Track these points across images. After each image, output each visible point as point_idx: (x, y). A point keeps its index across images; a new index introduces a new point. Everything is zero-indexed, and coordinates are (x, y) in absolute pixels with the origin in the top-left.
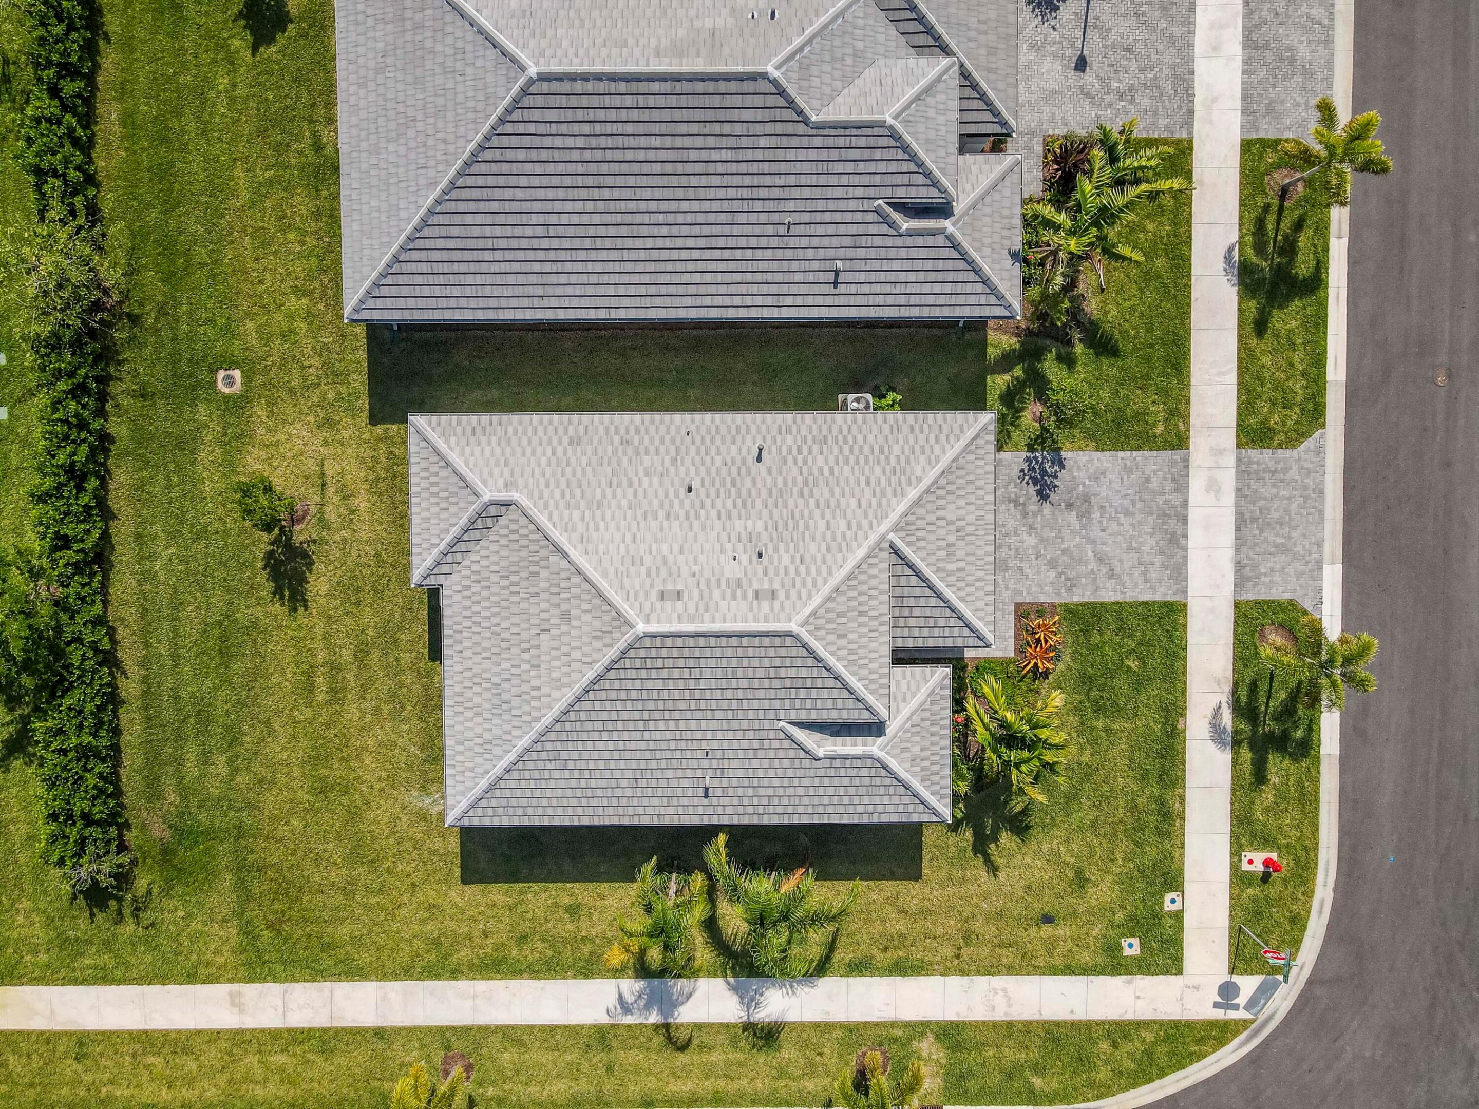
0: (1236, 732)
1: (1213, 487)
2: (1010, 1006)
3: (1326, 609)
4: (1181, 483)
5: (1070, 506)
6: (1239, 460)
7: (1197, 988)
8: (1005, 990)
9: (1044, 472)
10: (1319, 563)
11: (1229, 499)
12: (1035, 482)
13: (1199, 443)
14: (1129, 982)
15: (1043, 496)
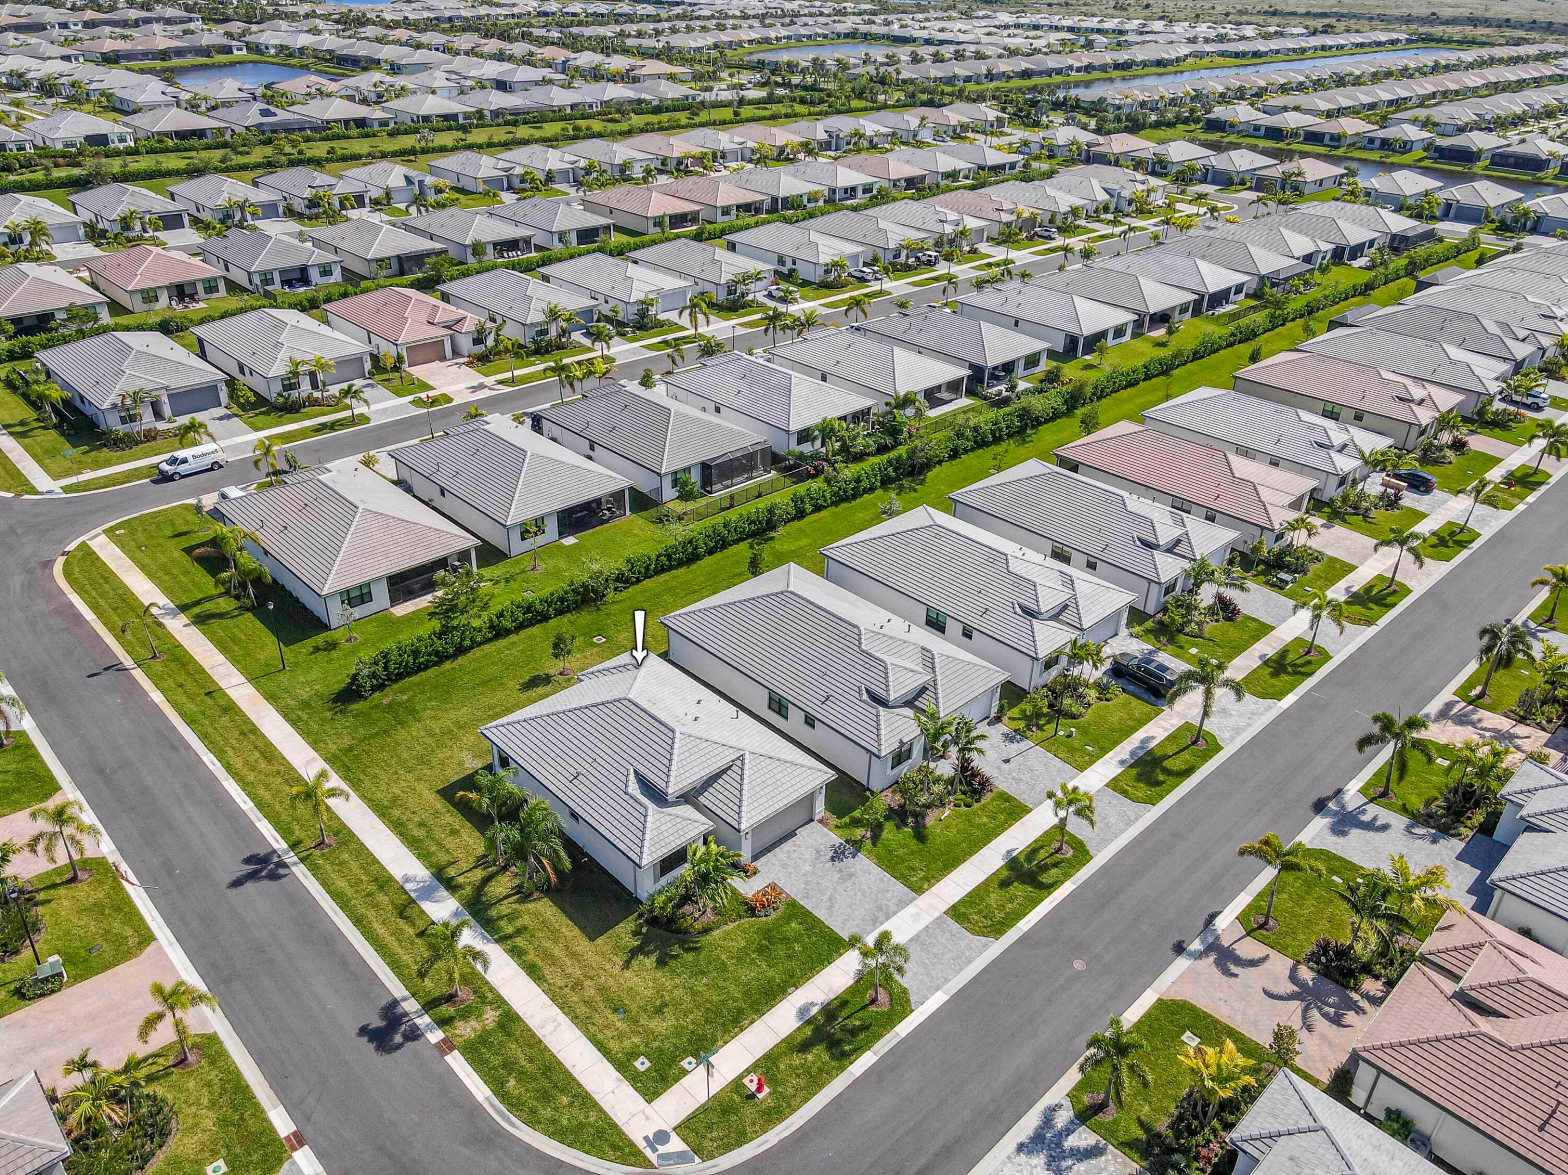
0: (814, 1017)
1: (916, 917)
2: (551, 1033)
3: (921, 1008)
4: (902, 905)
5: (840, 871)
6: (940, 917)
7: (647, 1118)
8: (559, 1024)
9: (843, 853)
10: (938, 988)
11: (919, 926)
12: (836, 852)
13: (926, 899)
14: (619, 1080)
15: (833, 859)
